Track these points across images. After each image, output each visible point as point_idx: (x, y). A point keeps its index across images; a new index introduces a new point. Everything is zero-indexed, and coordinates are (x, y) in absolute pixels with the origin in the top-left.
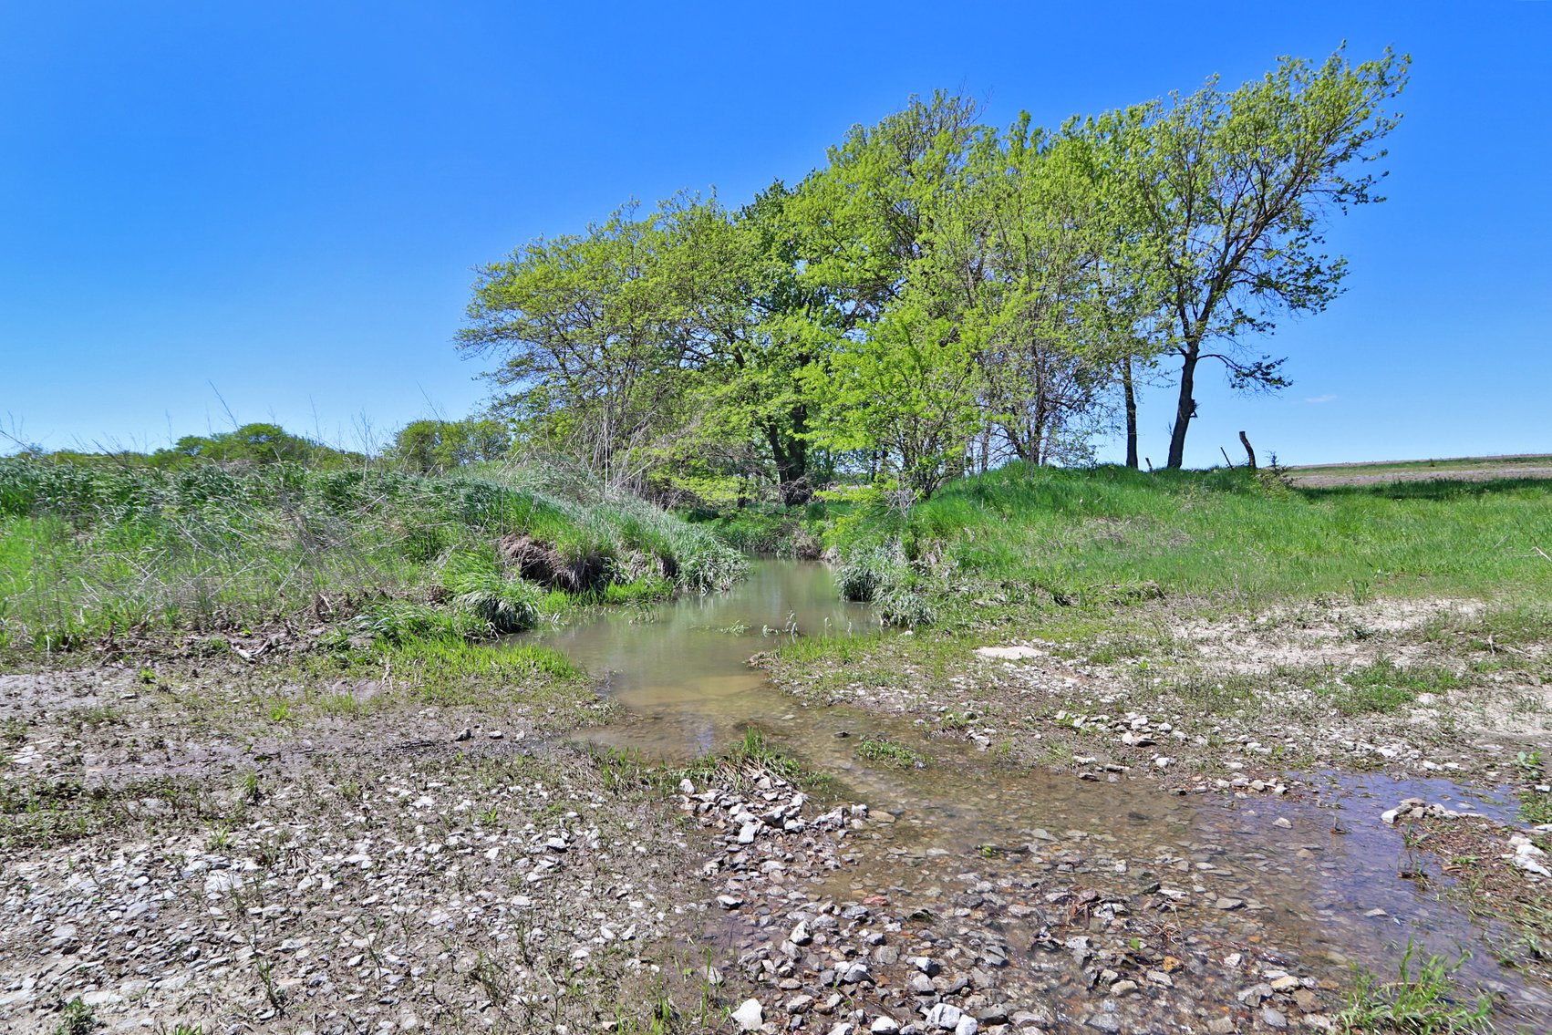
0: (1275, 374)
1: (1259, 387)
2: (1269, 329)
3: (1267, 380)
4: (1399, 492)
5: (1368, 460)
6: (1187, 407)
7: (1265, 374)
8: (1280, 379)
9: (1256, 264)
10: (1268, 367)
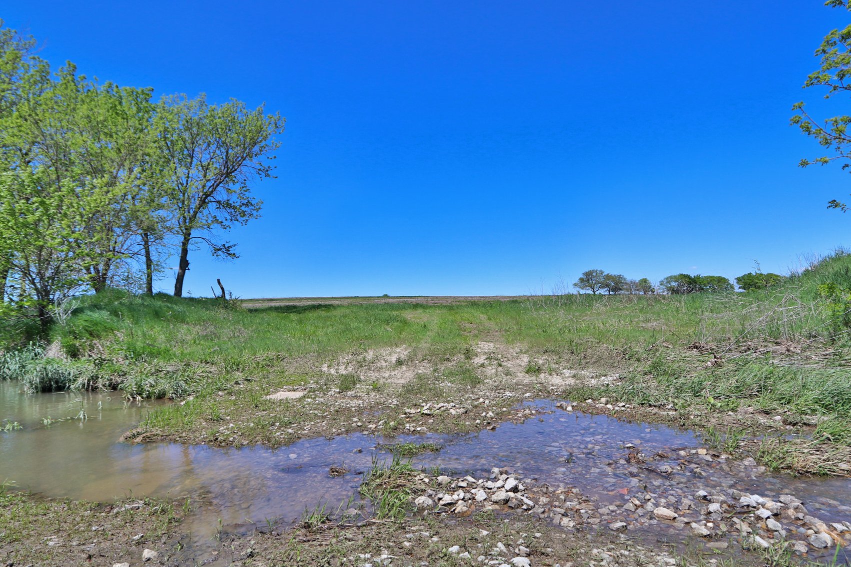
0: (232, 251)
1: (224, 257)
2: (228, 228)
3: (229, 254)
4: (277, 309)
5: (271, 297)
6: (184, 264)
7: (227, 250)
8: (234, 254)
9: (221, 194)
10: (228, 247)
